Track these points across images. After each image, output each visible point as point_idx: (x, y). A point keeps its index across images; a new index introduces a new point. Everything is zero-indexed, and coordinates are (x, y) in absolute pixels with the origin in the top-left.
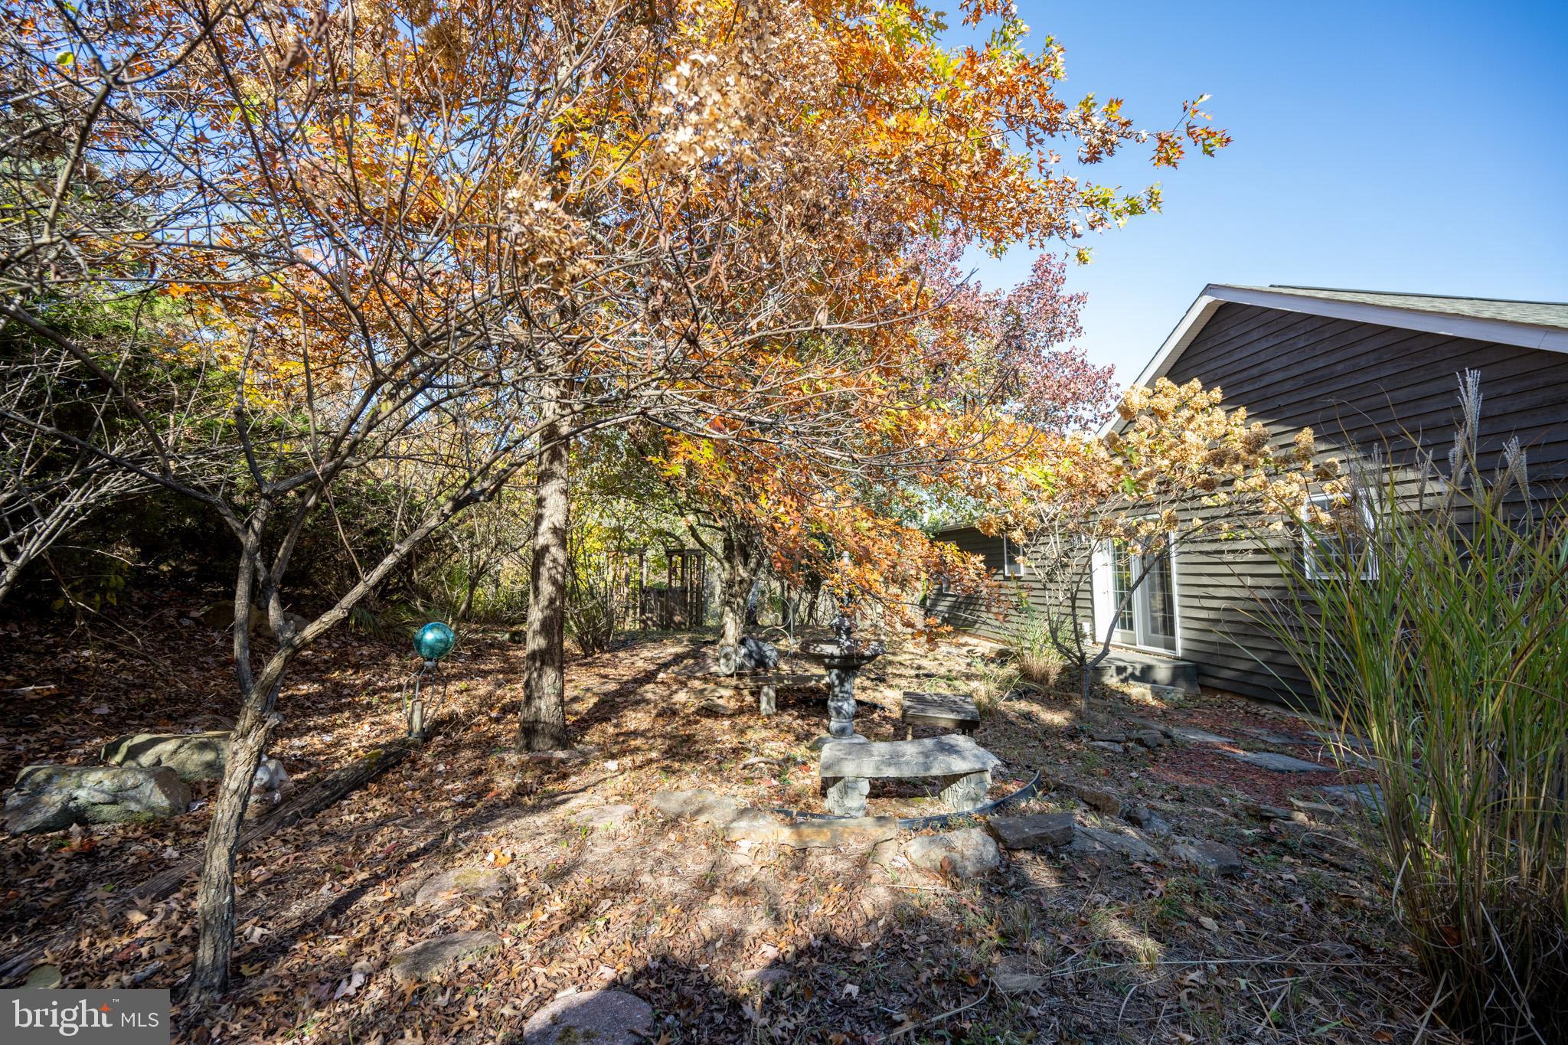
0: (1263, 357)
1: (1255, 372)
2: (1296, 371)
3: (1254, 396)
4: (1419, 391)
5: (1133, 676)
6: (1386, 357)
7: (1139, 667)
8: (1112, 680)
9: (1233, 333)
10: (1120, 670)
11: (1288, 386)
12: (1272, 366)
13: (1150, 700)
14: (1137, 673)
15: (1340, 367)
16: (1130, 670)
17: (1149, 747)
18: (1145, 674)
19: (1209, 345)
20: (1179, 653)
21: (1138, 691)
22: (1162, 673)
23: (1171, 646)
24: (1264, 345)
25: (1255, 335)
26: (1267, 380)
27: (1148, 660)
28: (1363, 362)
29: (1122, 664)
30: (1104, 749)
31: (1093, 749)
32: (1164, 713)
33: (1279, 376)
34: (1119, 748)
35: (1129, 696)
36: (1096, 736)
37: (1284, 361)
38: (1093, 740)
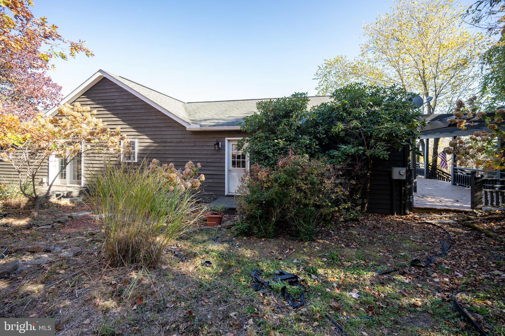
0: (115, 97)
1: (112, 101)
2: (123, 104)
3: (112, 108)
4: (148, 118)
5: (63, 197)
6: (143, 107)
7: (66, 193)
8: (54, 200)
9: (107, 87)
10: (57, 195)
11: (120, 108)
12: (117, 101)
13: (69, 204)
14: (65, 195)
15: (133, 107)
16: (62, 195)
17: (62, 223)
18: (68, 195)
19: (100, 88)
20: (82, 185)
21: (65, 202)
22: (75, 193)
23: (80, 184)
24: (115, 94)
25: (113, 90)
26: (116, 105)
27: (70, 190)
28: (138, 107)
29: (58, 193)
30: (43, 229)
31: (38, 230)
32: (73, 208)
33: (119, 104)
34: (50, 227)
35: (60, 205)
36: (40, 225)
37: (120, 101)
38: (38, 226)
